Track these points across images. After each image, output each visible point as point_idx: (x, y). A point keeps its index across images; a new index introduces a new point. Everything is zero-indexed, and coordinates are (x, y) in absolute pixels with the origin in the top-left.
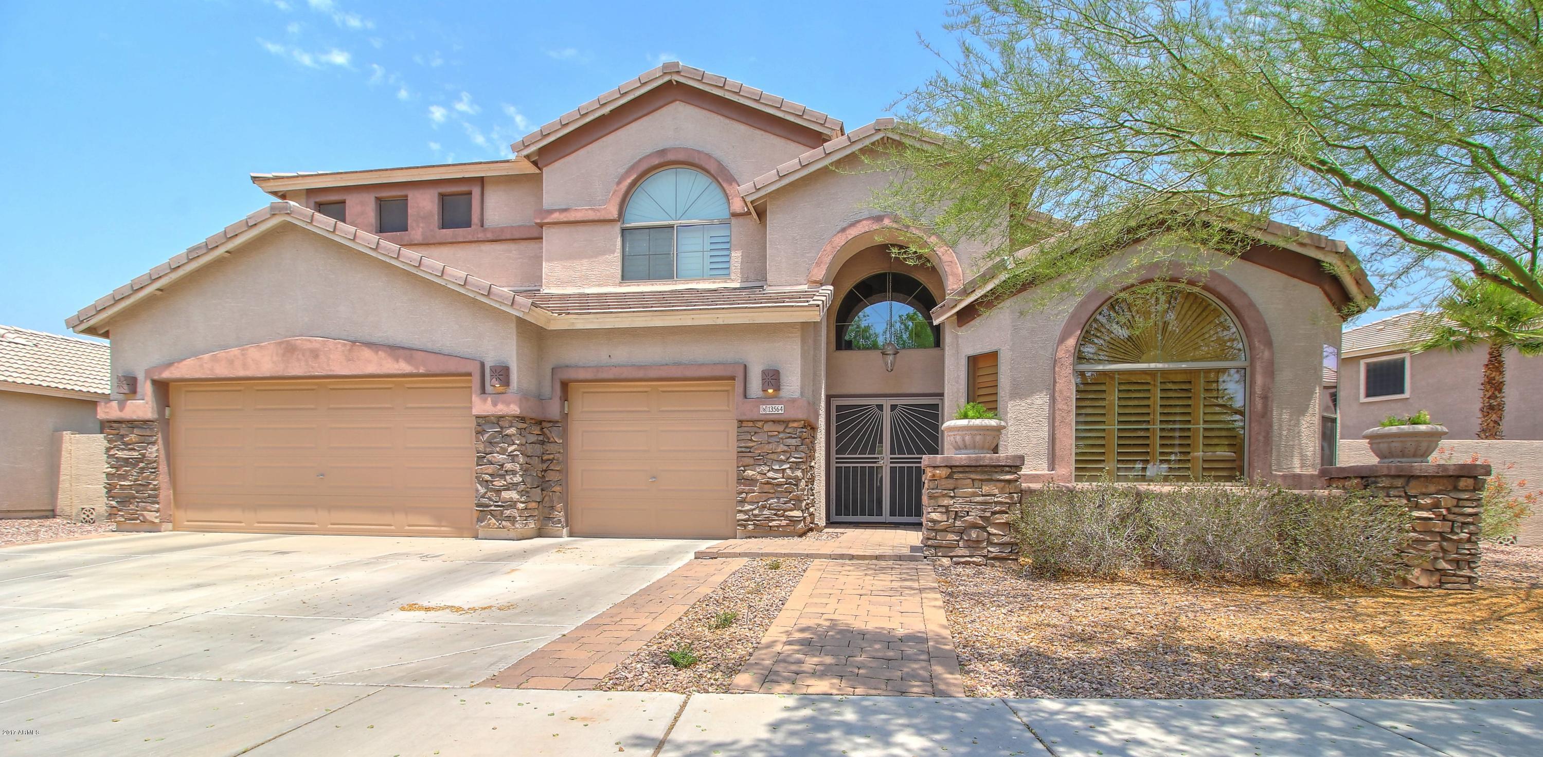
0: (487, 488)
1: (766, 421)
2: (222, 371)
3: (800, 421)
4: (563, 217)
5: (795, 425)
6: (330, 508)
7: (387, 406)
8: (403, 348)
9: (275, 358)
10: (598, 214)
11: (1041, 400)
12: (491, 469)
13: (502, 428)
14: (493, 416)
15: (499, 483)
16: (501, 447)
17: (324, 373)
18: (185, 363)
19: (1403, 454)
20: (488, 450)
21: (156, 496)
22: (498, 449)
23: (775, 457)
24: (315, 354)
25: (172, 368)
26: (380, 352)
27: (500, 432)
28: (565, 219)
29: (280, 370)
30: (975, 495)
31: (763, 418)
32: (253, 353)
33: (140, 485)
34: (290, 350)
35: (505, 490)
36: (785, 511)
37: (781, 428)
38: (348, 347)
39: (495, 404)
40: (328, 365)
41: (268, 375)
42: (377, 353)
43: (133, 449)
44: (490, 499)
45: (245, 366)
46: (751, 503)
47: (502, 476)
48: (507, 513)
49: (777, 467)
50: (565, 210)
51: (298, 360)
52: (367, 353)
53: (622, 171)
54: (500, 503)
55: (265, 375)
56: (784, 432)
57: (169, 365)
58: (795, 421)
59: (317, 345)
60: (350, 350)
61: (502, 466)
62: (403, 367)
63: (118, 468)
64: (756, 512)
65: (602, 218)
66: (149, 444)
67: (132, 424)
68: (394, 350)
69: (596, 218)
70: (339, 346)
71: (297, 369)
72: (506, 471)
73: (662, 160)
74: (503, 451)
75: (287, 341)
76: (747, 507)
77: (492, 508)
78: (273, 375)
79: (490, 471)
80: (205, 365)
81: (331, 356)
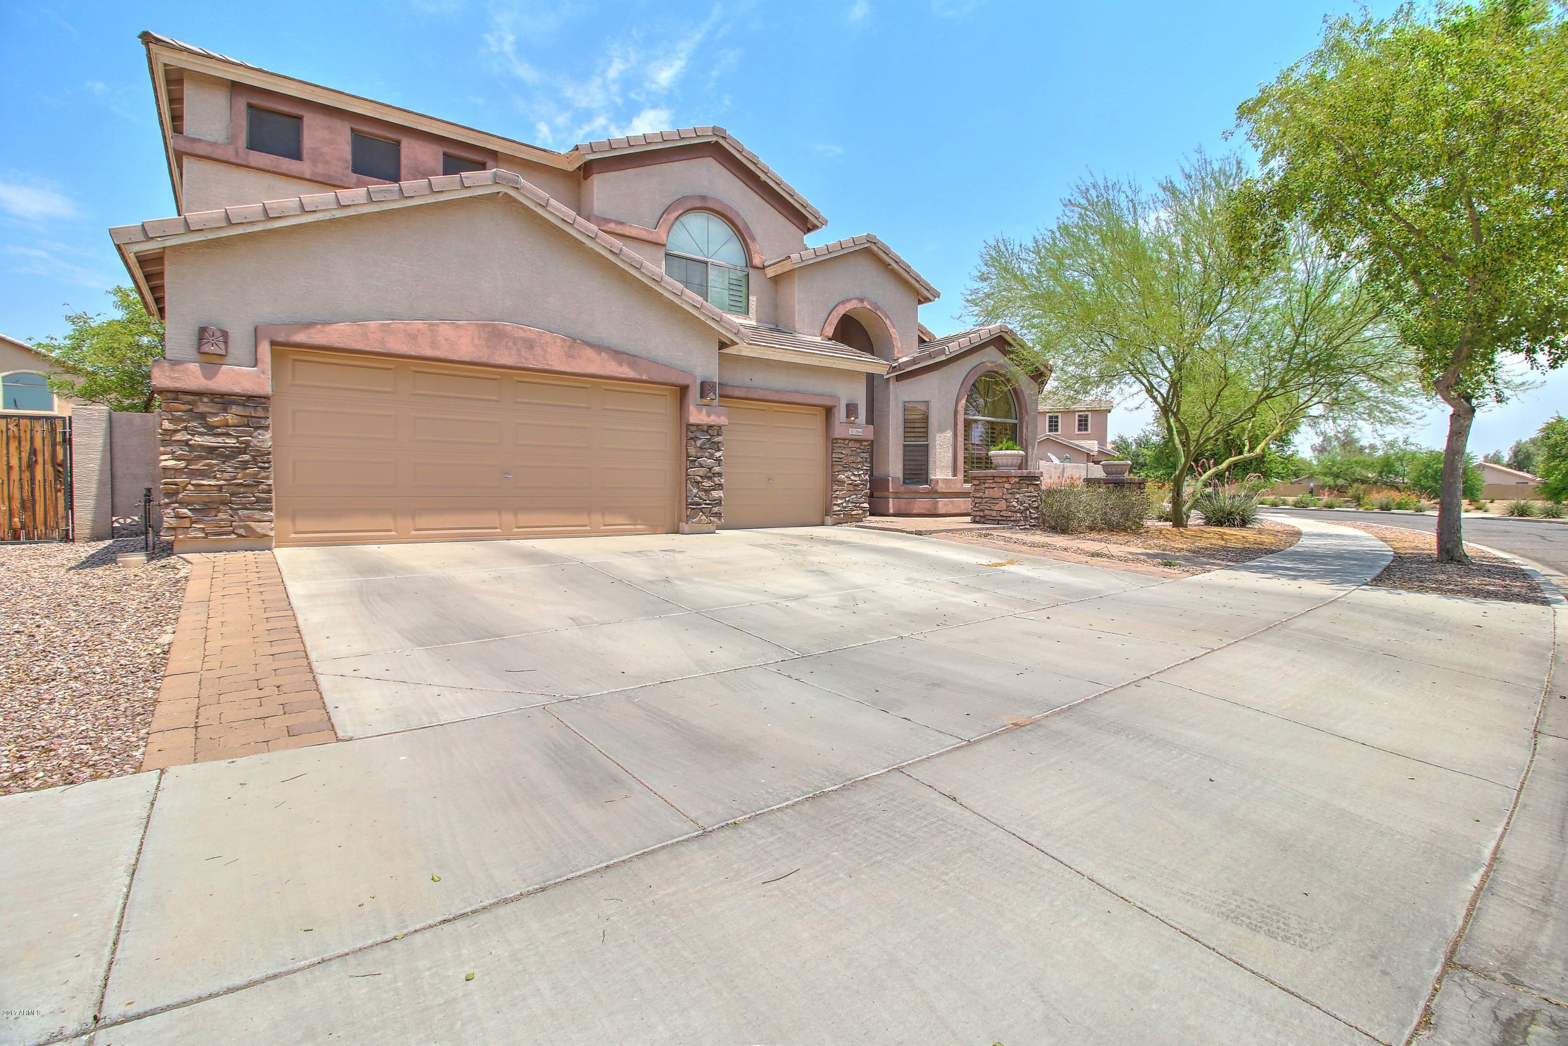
0: (698, 488)
1: (850, 440)
2: (396, 345)
3: (868, 441)
4: (619, 229)
5: (866, 443)
6: (516, 511)
7: (583, 405)
8: (627, 354)
9: (476, 341)
10: (651, 236)
11: (949, 434)
12: (702, 471)
13: (712, 436)
14: (705, 425)
15: (707, 484)
16: (709, 452)
17: (540, 366)
18: (334, 326)
19: (1116, 473)
20: (699, 454)
21: (269, 501)
22: (707, 454)
23: (854, 465)
24: (530, 345)
25: (312, 331)
26: (603, 354)
27: (709, 440)
28: (621, 232)
29: (483, 355)
30: (1026, 492)
31: (851, 437)
32: (445, 330)
33: (241, 484)
34: (495, 335)
35: (713, 490)
36: (861, 503)
37: (858, 446)
38: (568, 344)
39: (709, 415)
40: (545, 359)
41: (467, 359)
42: (599, 354)
43: (228, 435)
44: (701, 498)
45: (434, 344)
46: (841, 498)
47: (710, 478)
48: (716, 509)
49: (856, 473)
50: (621, 223)
51: (507, 347)
52: (589, 352)
53: (668, 202)
54: (708, 502)
55: (462, 359)
56: (859, 448)
57: (310, 325)
58: (865, 441)
59: (532, 336)
60: (570, 347)
61: (710, 469)
62: (625, 371)
63: (189, 461)
64: (844, 505)
65: (654, 241)
66: (257, 428)
67: (224, 400)
68: (618, 354)
69: (649, 239)
70: (559, 341)
71: (505, 358)
72: (713, 474)
73: (703, 205)
74: (711, 456)
75: (492, 324)
76: (840, 502)
77: (704, 506)
78: (475, 360)
79: (701, 474)
80: (370, 334)
81: (549, 350)
